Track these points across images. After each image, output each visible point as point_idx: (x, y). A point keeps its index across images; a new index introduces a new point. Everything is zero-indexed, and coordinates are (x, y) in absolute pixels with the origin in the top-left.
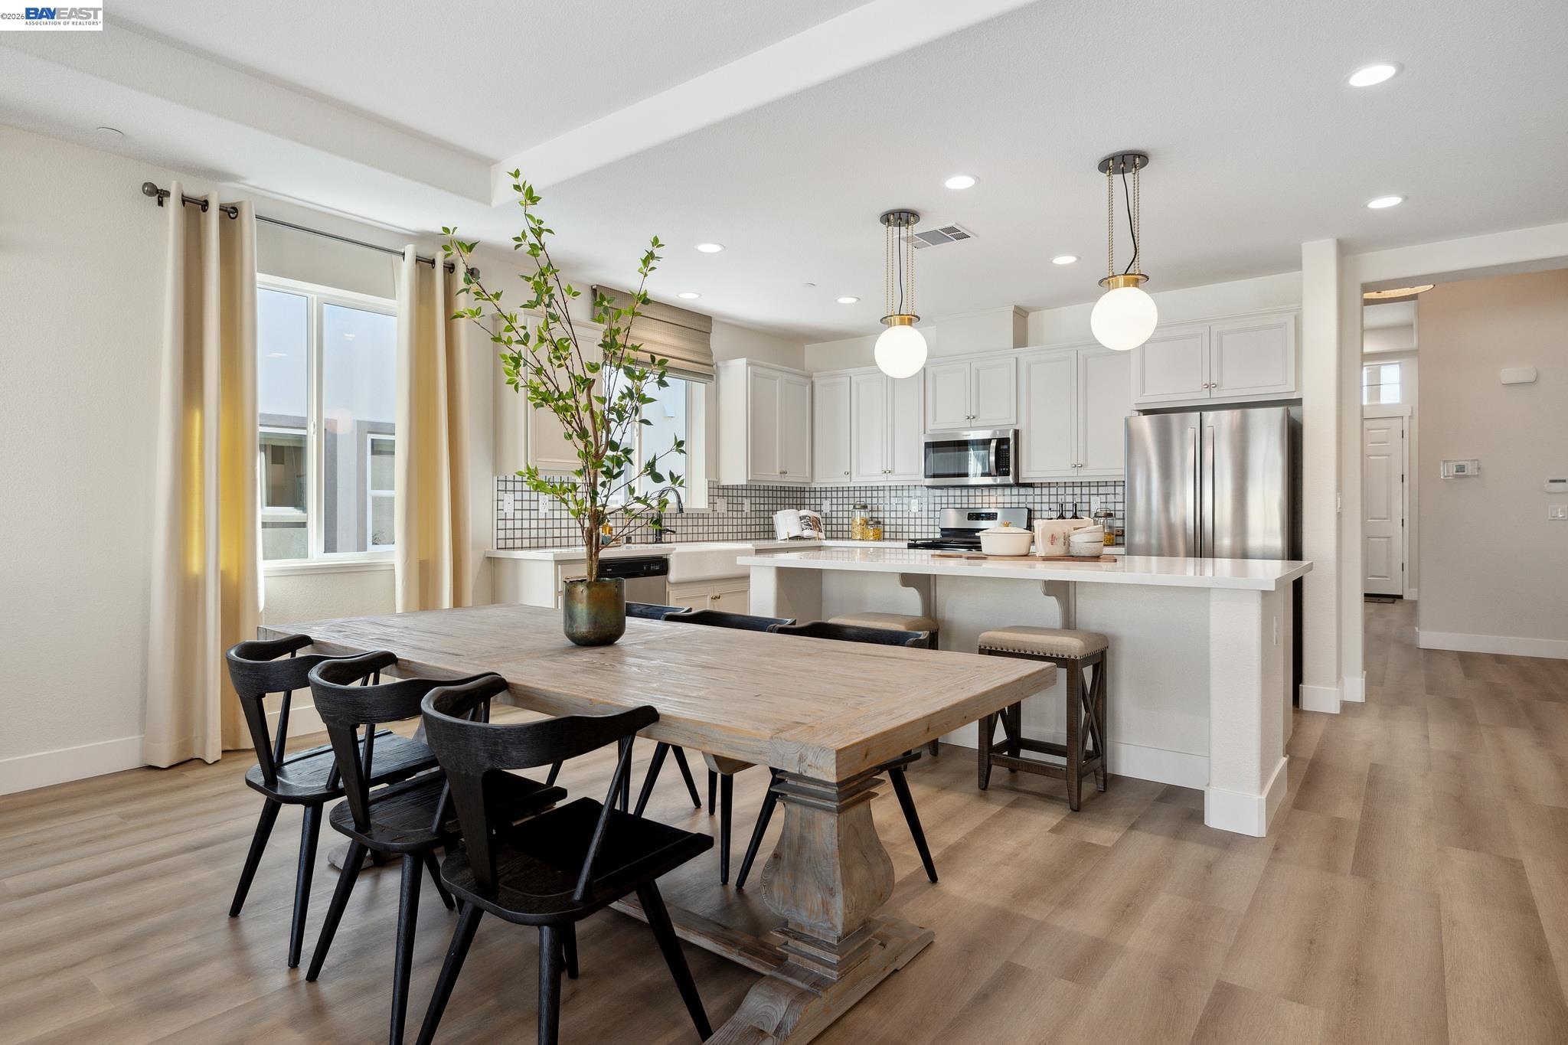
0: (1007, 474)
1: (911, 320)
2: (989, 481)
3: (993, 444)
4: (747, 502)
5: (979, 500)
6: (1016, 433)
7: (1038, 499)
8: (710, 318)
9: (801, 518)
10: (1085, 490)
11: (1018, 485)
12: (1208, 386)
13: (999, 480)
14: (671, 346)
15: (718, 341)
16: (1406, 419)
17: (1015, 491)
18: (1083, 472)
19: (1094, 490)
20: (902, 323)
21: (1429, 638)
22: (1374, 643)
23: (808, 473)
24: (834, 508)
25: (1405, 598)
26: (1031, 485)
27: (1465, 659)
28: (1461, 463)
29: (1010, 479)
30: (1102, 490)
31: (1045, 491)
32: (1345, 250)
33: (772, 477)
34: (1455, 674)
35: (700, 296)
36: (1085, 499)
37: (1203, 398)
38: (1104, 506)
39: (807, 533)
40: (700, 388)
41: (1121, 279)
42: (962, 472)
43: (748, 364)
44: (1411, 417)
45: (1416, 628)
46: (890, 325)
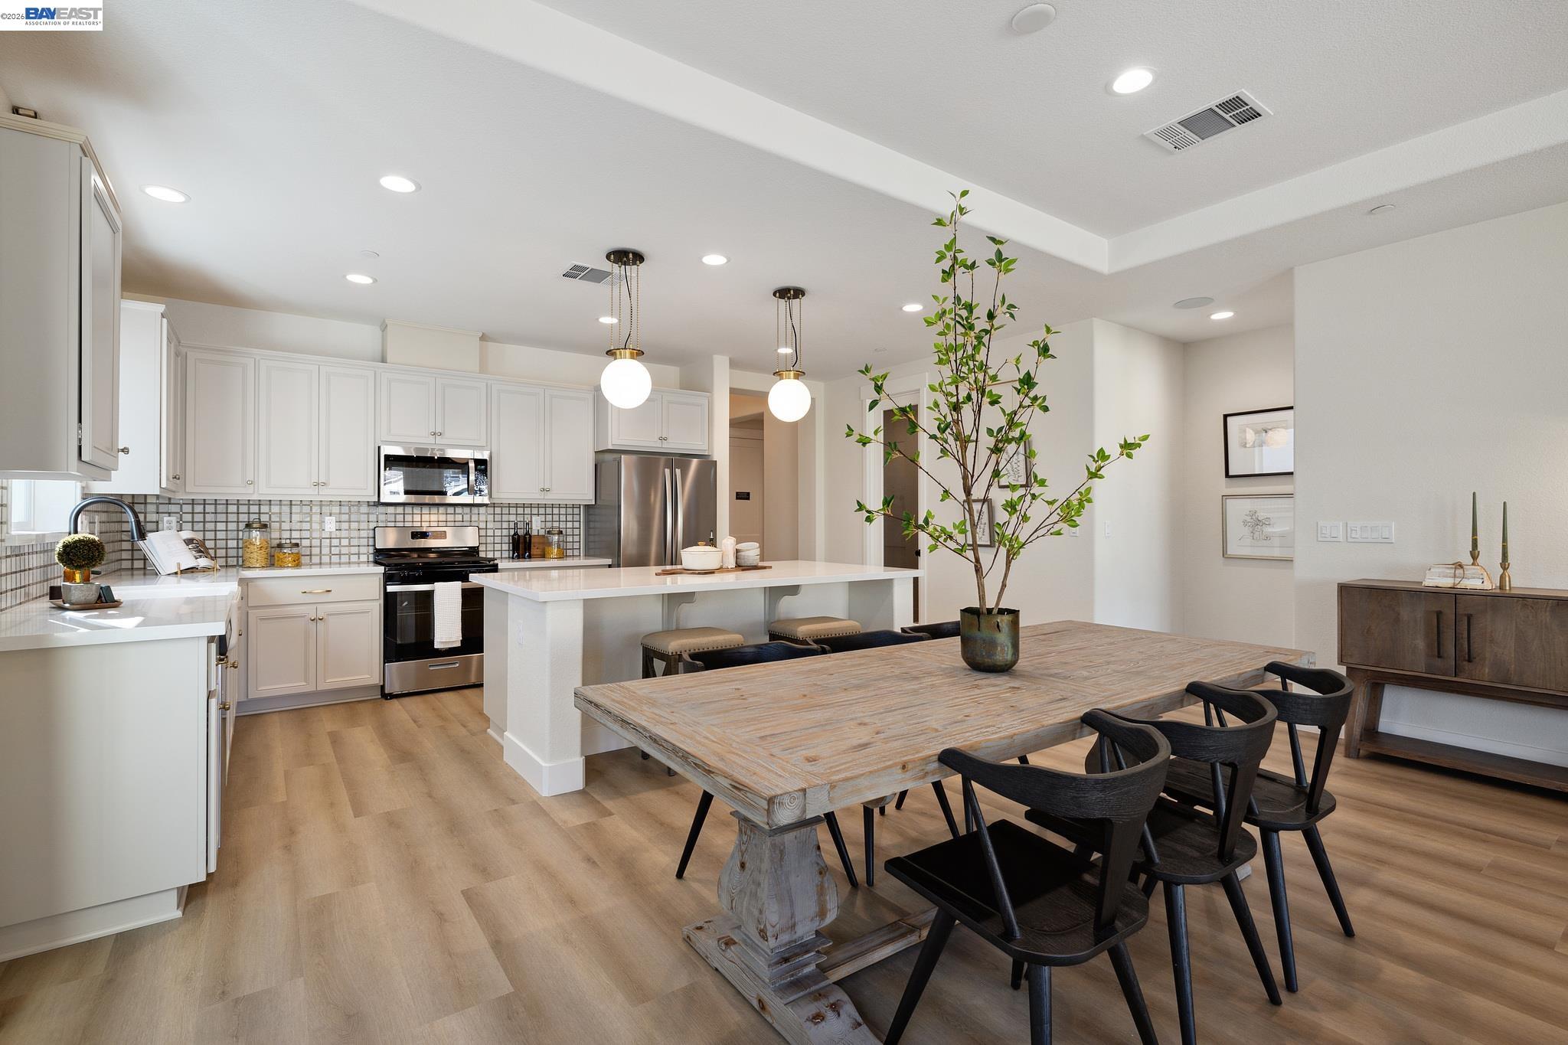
3: (472, 464)
5: (417, 518)
6: (490, 454)
12: (662, 439)
18: (549, 496)
37: (658, 447)
42: (436, 488)
43: (162, 315)
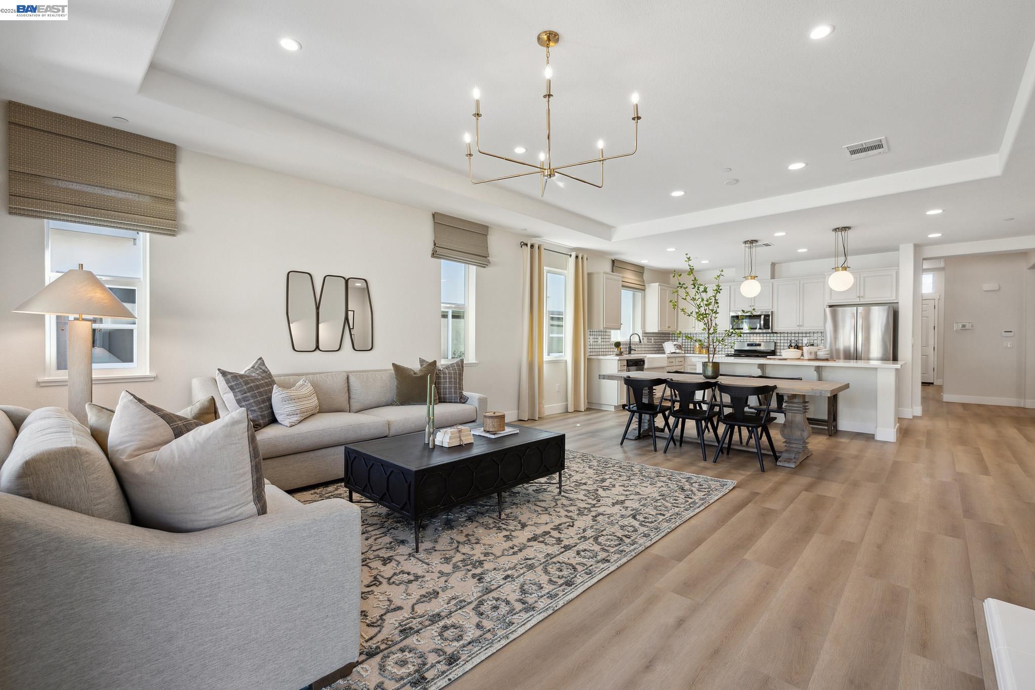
0: (769, 328)
1: (755, 277)
2: (760, 331)
3: (763, 317)
4: (652, 338)
5: (751, 338)
6: (772, 312)
7: (779, 338)
8: (644, 267)
9: (675, 345)
10: (800, 335)
11: (773, 333)
12: (859, 297)
13: (764, 331)
14: (633, 279)
15: (646, 276)
16: (937, 300)
17: (772, 335)
18: (801, 328)
19: (804, 335)
20: (752, 279)
21: (947, 397)
22: (925, 399)
23: (676, 328)
24: (684, 341)
25: (934, 384)
26: (776, 333)
27: (965, 406)
28: (965, 324)
29: (770, 331)
30: (808, 335)
31: (782, 335)
32: (917, 247)
33: (666, 329)
34: (960, 410)
35: (649, 261)
36: (800, 338)
37: (857, 301)
38: (809, 341)
39: (678, 351)
40: (639, 294)
41: (840, 269)
43: (659, 285)
44: (939, 299)
45: (942, 394)
46: (747, 279)
